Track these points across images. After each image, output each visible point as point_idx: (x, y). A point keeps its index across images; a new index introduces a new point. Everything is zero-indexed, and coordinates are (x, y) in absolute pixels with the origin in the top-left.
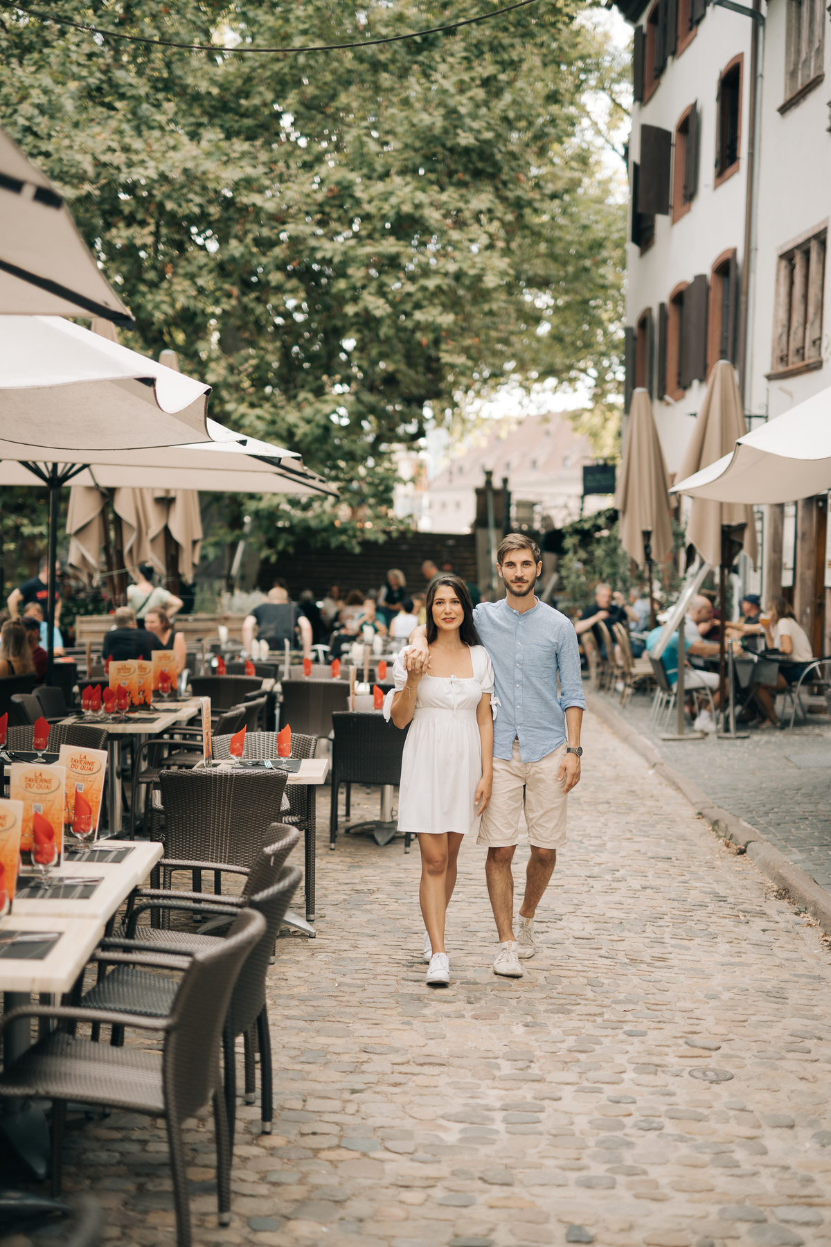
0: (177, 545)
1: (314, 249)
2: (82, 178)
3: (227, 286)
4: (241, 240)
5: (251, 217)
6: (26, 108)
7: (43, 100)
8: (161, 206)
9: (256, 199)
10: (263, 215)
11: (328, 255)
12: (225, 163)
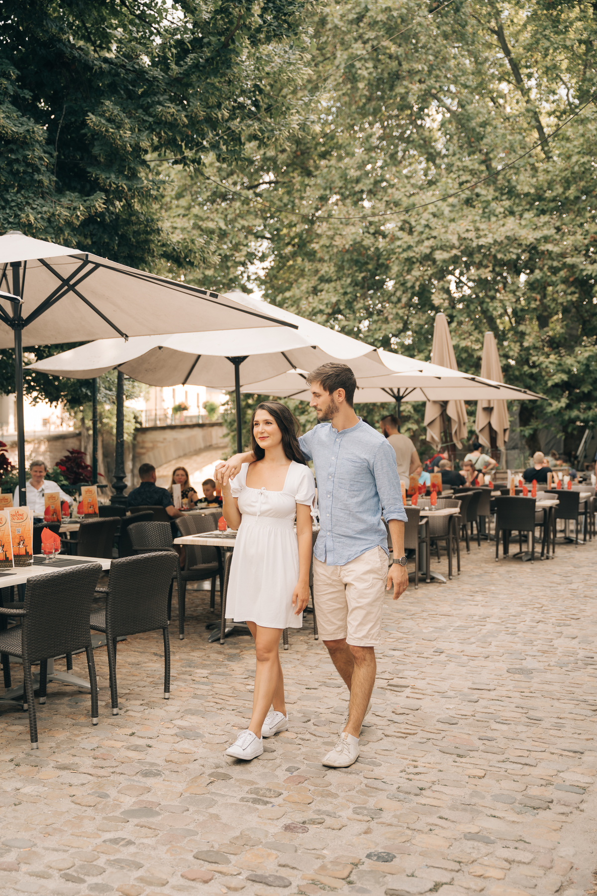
0: (496, 432)
1: (582, 270)
2: (453, 247)
3: (534, 295)
4: (541, 269)
5: (547, 257)
6: (426, 215)
7: (434, 210)
8: (495, 256)
9: (550, 247)
10: (553, 255)
11: (589, 273)
12: (534, 229)
